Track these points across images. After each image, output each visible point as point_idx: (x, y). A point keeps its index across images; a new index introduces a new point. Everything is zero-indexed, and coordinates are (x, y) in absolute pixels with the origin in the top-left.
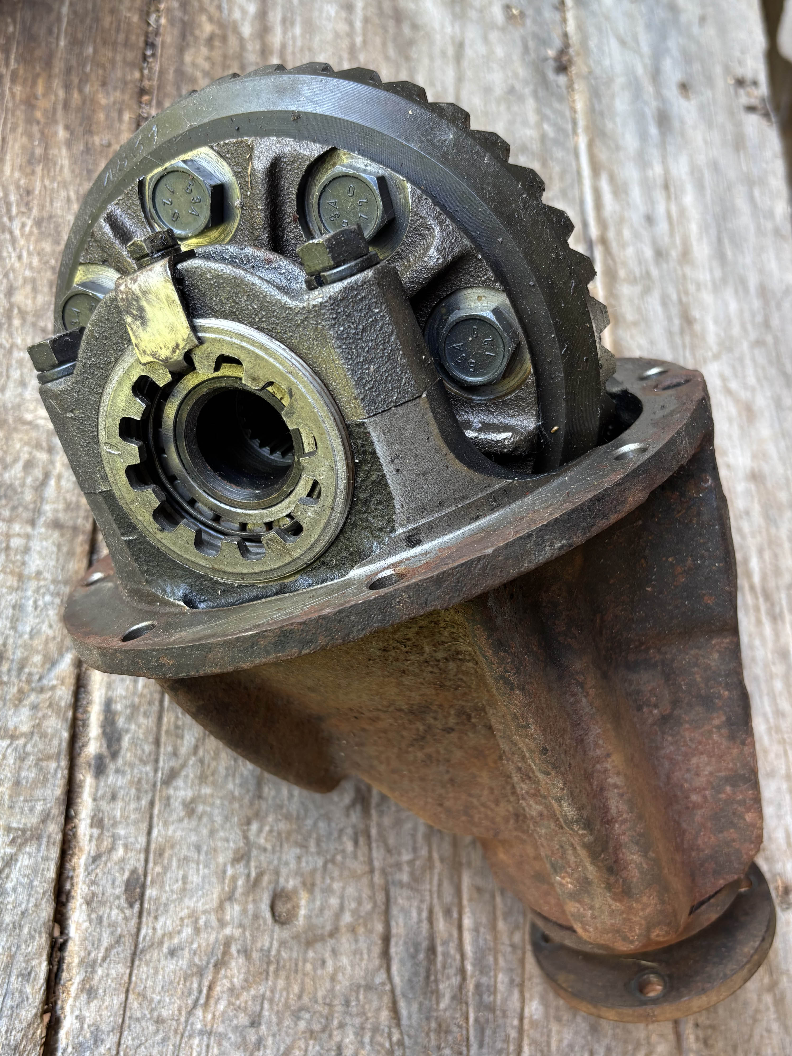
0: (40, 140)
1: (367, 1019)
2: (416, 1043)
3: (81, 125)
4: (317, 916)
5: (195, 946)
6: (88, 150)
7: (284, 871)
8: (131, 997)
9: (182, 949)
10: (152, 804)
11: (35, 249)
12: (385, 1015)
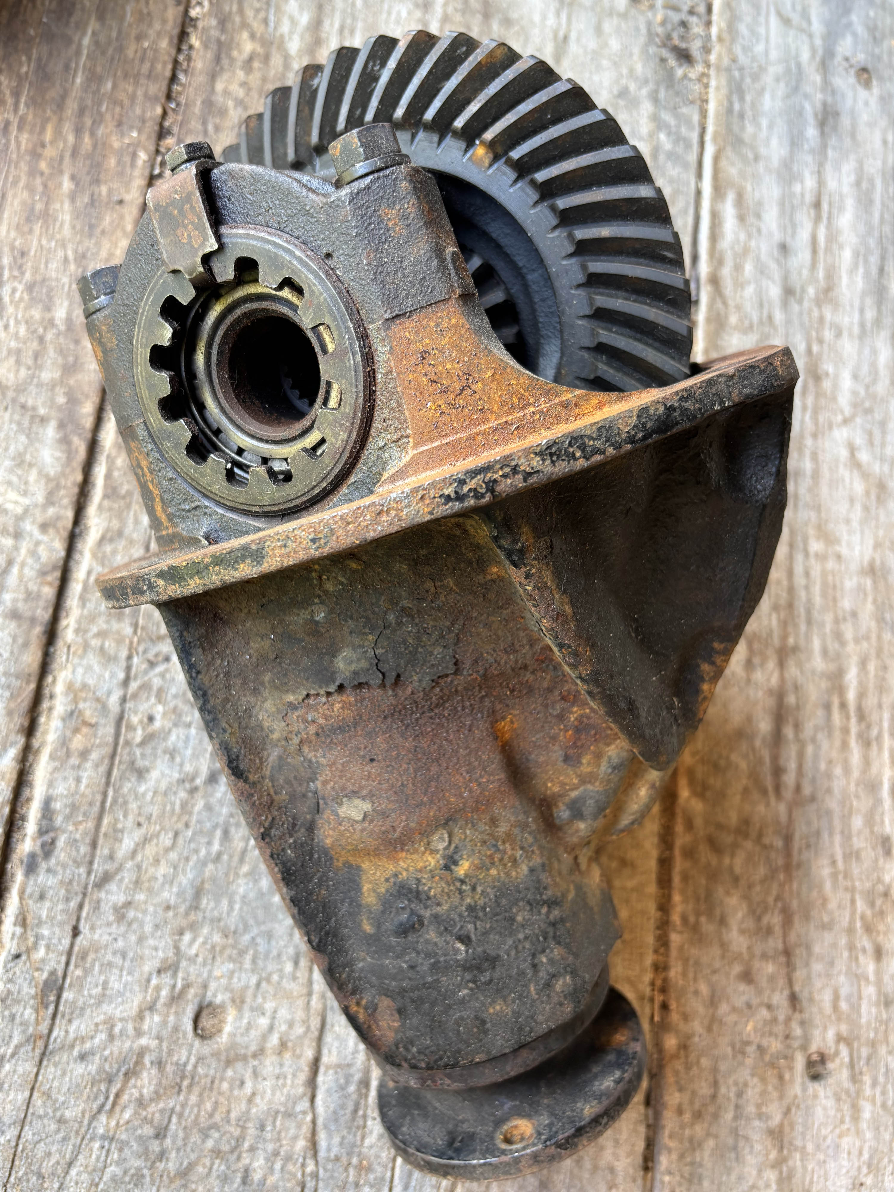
0: (43, 193)
1: (281, 1146)
2: (332, 1177)
3: (88, 173)
4: (242, 1035)
5: (107, 1053)
6: (93, 202)
7: (213, 986)
8: (36, 1094)
9: (93, 1054)
10: (81, 906)
11: (23, 316)
12: (301, 1144)
